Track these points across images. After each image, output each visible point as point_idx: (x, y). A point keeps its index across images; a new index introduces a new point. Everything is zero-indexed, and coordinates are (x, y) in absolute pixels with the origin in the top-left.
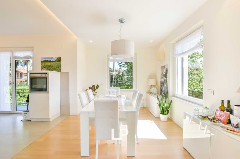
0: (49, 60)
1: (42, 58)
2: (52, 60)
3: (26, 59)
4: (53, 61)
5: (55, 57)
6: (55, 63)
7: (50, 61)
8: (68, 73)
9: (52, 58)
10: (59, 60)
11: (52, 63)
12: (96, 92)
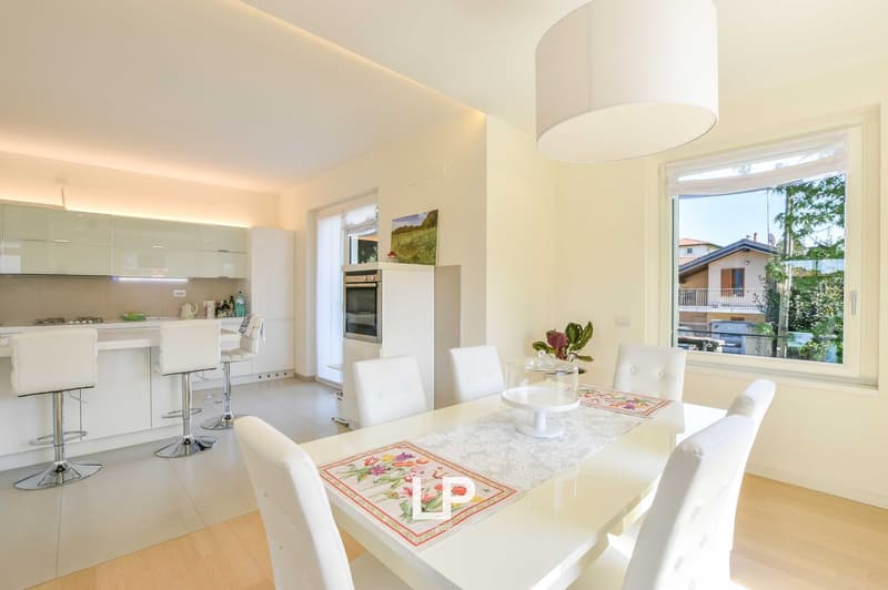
0: (408, 224)
1: (394, 220)
2: (414, 225)
3: (366, 230)
4: (417, 228)
5: (422, 211)
6: (421, 233)
7: (411, 229)
8: (458, 268)
9: (415, 217)
10: (433, 220)
11: (415, 235)
12: (588, 359)
